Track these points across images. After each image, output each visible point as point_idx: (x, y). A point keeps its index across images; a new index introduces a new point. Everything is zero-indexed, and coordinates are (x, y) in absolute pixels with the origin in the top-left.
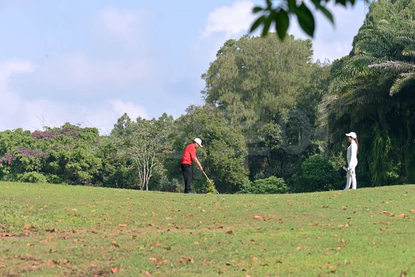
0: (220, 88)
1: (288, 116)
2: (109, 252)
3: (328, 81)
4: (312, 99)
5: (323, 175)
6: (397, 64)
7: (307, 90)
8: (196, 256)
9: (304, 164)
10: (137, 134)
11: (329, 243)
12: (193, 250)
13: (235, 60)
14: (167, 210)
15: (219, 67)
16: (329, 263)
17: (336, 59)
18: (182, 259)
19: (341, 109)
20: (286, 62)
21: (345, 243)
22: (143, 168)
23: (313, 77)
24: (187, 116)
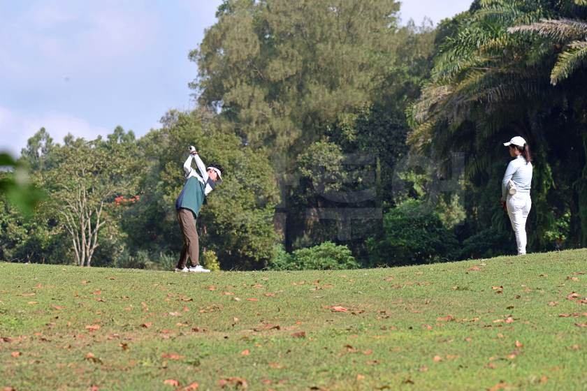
0: (224, 76)
1: (355, 128)
2: (88, 372)
3: (430, 62)
4: (400, 96)
5: (424, 238)
6: (563, 26)
7: (390, 78)
8: (251, 376)
9: (387, 218)
10: (67, 166)
11: (493, 349)
12: (241, 365)
13: (254, 23)
14: (168, 299)
15: (222, 36)
16: (502, 382)
17: (444, 19)
18: (225, 382)
19: (458, 113)
20: (350, 25)
21: (522, 346)
22: (80, 232)
23: (401, 53)
24: (164, 131)
